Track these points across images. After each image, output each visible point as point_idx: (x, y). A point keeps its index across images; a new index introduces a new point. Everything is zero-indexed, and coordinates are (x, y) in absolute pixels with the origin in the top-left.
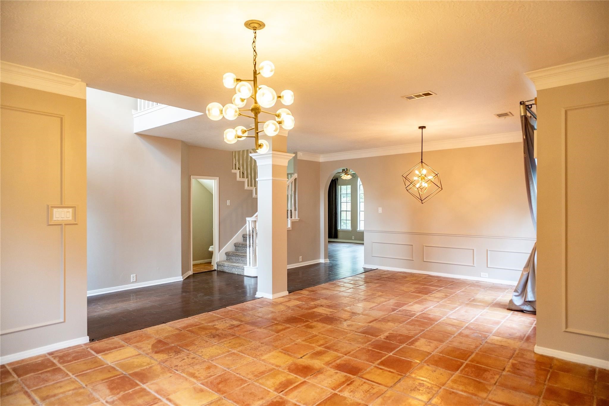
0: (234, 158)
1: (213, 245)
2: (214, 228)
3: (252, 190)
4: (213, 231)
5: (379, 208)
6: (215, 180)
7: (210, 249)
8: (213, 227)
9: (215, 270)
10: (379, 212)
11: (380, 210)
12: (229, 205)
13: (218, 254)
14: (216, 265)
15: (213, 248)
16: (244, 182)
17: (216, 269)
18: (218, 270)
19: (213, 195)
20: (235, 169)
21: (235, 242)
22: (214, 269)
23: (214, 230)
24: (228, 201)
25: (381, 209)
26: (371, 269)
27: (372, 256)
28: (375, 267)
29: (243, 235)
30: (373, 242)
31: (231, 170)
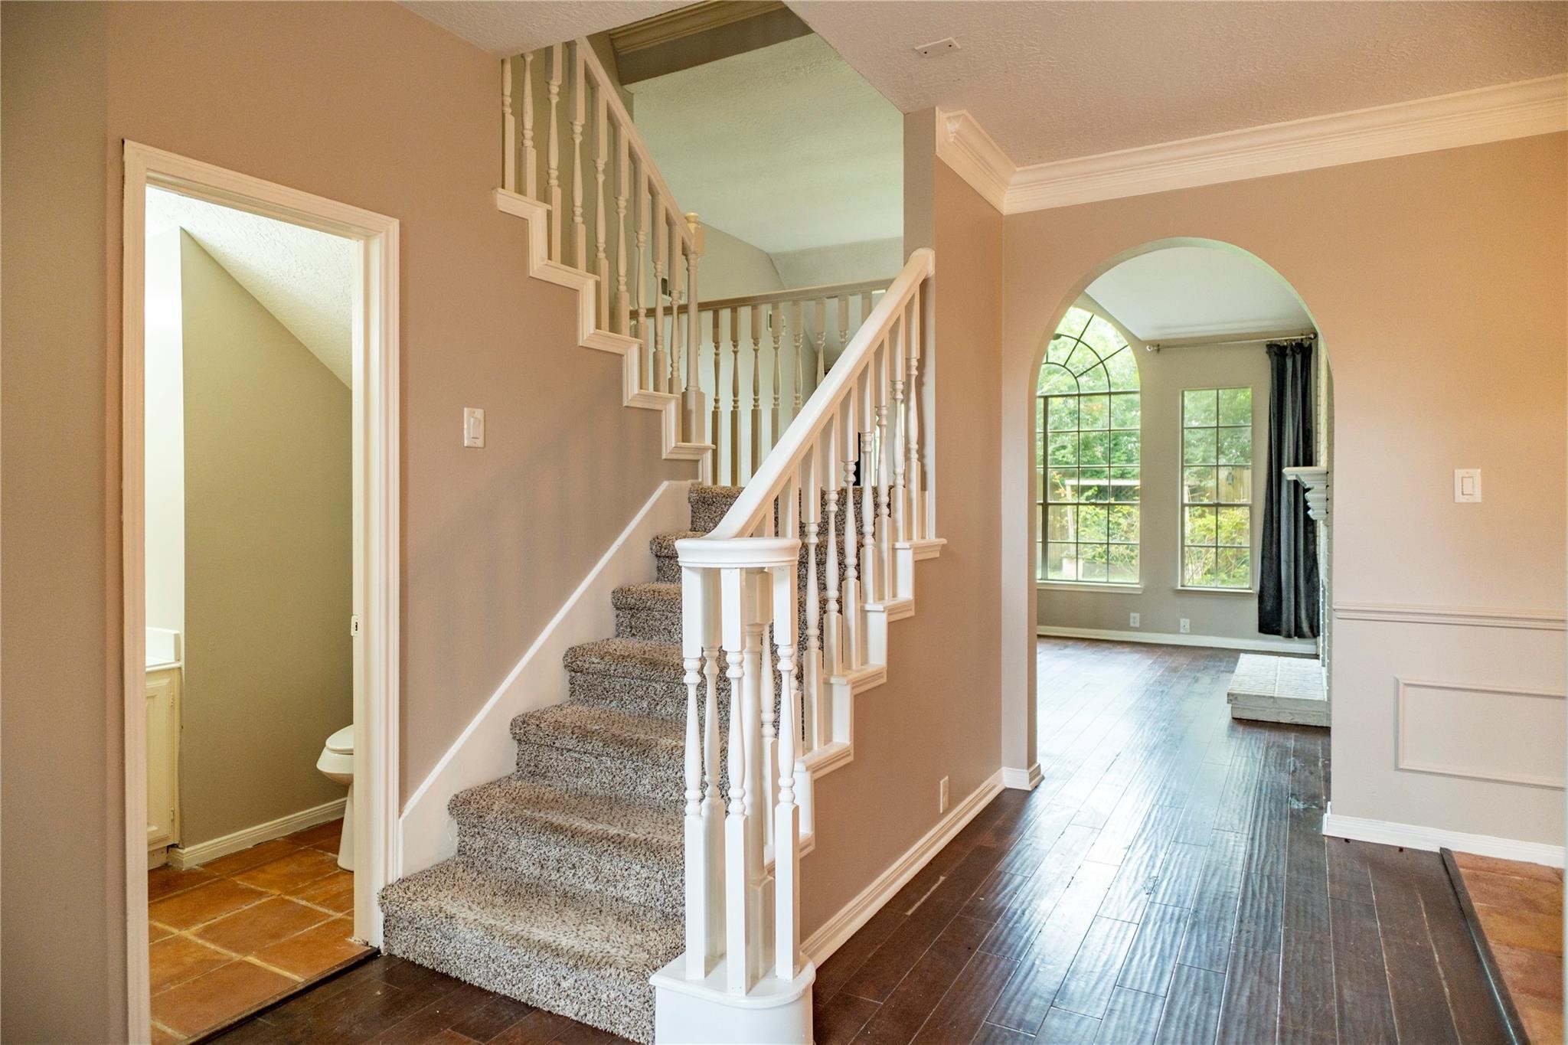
0: (508, 110)
1: (351, 722)
2: (357, 617)
3: (621, 356)
4: (350, 640)
5: (1459, 473)
6: (367, 237)
7: (328, 763)
8: (349, 612)
9: (374, 955)
10: (1460, 498)
11: (1470, 485)
12: (480, 443)
13: (398, 826)
14: (380, 917)
15: (350, 753)
16: (573, 293)
17: (378, 941)
18: (397, 952)
19: (348, 393)
20: (520, 189)
21: (519, 707)
22: (359, 951)
23: (358, 637)
24: (472, 414)
25: (1478, 480)
26: (1401, 849)
27: (1398, 769)
28: (1425, 839)
29: (566, 655)
30: (1405, 684)
31: (493, 192)
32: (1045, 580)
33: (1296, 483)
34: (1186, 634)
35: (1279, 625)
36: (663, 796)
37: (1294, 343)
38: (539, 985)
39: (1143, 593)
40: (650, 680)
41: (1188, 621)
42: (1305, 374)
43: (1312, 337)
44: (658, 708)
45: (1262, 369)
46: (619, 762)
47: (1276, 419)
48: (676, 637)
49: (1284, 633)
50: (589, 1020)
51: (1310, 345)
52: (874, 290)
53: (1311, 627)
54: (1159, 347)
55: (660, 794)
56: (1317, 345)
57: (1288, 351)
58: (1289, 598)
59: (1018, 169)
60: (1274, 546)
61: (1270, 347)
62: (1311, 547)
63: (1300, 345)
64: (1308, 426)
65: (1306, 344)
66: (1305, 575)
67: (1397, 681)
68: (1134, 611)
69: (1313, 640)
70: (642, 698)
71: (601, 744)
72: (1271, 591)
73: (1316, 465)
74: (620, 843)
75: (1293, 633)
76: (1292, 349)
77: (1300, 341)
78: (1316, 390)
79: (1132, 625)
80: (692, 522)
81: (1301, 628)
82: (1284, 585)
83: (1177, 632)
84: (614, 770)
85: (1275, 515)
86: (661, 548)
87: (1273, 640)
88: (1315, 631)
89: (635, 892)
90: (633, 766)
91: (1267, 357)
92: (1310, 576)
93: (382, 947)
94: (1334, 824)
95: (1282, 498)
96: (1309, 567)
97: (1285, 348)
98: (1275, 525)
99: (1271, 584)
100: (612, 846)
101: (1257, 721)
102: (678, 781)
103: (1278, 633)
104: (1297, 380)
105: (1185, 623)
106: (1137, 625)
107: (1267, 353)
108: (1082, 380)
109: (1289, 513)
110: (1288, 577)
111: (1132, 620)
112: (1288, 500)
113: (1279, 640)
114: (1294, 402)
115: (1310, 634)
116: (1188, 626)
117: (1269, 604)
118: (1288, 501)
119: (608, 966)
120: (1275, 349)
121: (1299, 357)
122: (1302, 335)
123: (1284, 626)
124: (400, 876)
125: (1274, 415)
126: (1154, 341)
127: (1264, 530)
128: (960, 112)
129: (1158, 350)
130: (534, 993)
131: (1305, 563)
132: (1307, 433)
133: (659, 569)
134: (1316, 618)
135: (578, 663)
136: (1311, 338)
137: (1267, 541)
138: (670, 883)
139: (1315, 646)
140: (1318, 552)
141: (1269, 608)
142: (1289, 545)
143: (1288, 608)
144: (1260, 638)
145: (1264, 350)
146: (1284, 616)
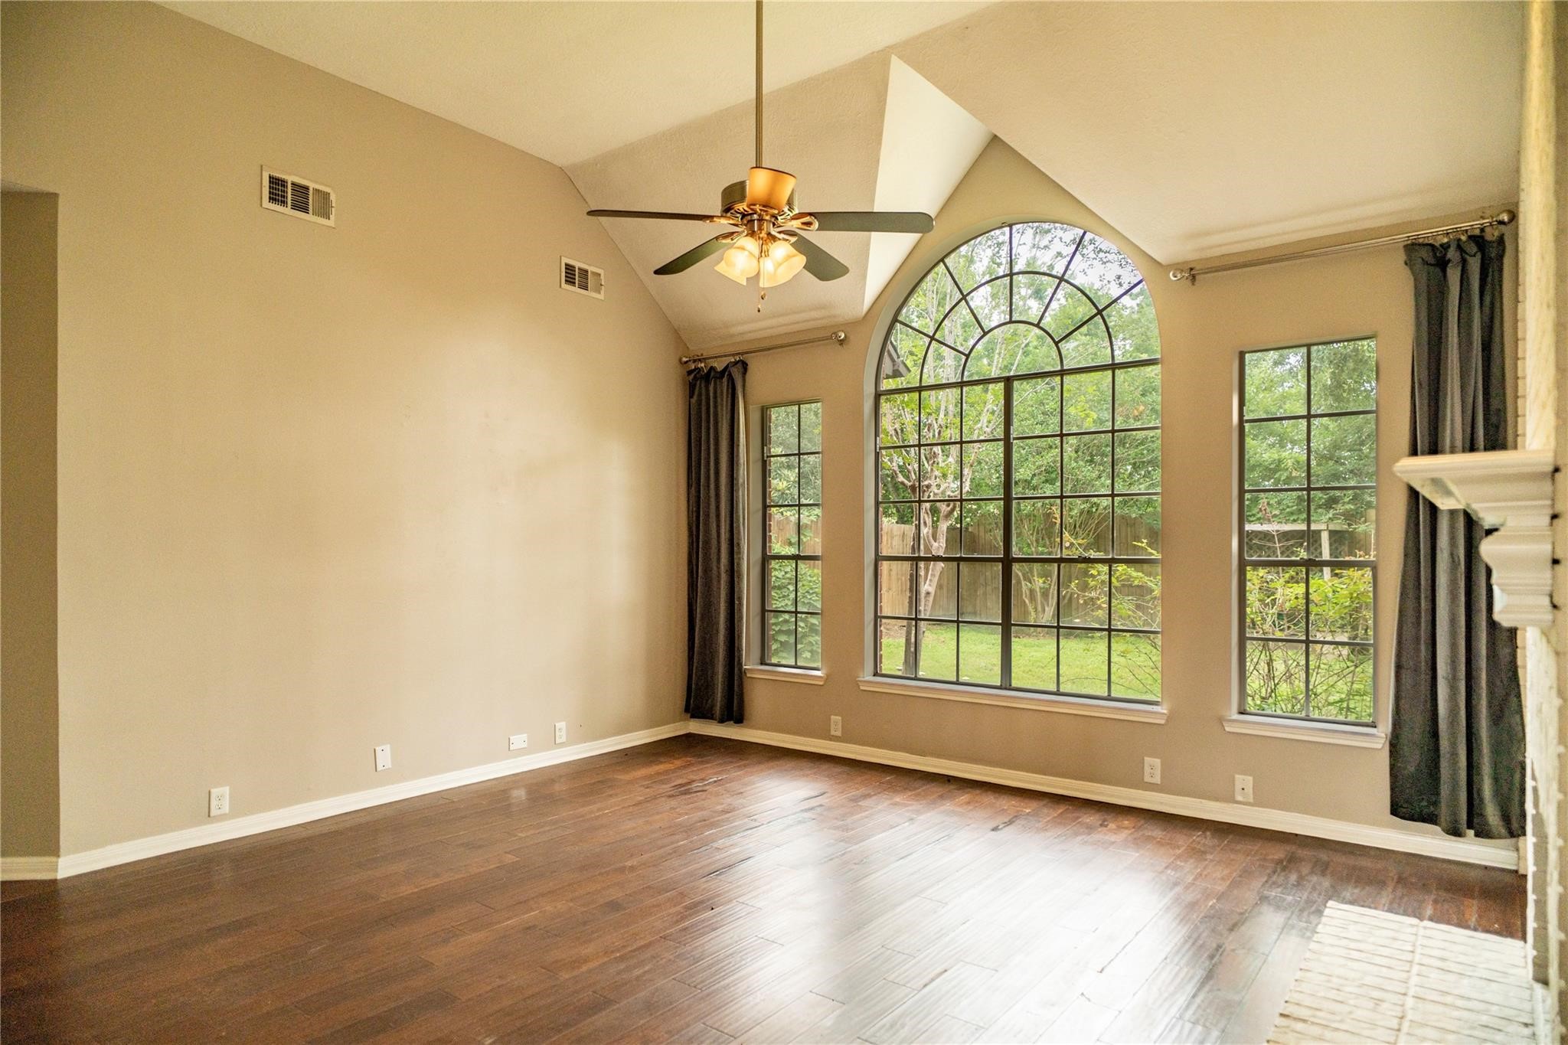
32: (1006, 689)
33: (1470, 522)
34: (1246, 804)
35: (1434, 805)
37: (1464, 238)
39: (1167, 720)
41: (1249, 780)
42: (1487, 299)
43: (1505, 217)
47: (1425, 392)
49: (1445, 822)
51: (1501, 241)
53: (1506, 818)
54: (1192, 273)
56: (1516, 232)
57: (1452, 254)
58: (1454, 754)
60: (1423, 647)
61: (1412, 248)
62: (1504, 652)
63: (1478, 240)
64: (1495, 403)
65: (1491, 235)
66: (1490, 706)
68: (1153, 755)
69: (1511, 843)
72: (1416, 731)
73: (1515, 447)
75: (1466, 826)
76: (1460, 247)
77: (1477, 232)
78: (1515, 329)
79: (1147, 779)
81: (1482, 817)
82: (1443, 725)
83: (1229, 799)
87: (1424, 833)
88: (1515, 825)
91: (1405, 270)
92: (1502, 710)
95: (1438, 552)
96: (1500, 692)
97: (1445, 247)
98: (1424, 604)
99: (1417, 721)
103: (1430, 819)
104: (1470, 308)
106: (1157, 780)
107: (1407, 263)
108: (1068, 347)
109: (1453, 582)
110: (1453, 711)
111: (1147, 769)
112: (1452, 555)
113: (1434, 834)
114: (1464, 360)
115: (1503, 831)
116: (1249, 790)
117: (1413, 762)
120: (1425, 254)
121: (1474, 265)
122: (1483, 218)
123: (1444, 811)
125: (1420, 384)
126: (1180, 259)
127: (1401, 613)
129: (1193, 279)
131: (1491, 683)
132: (1494, 419)
134: (1516, 799)
136: (1501, 223)
137: (1408, 634)
139: (1515, 855)
140: (1519, 662)
141: (1411, 769)
142: (1453, 646)
143: (1453, 776)
144: (1394, 827)
145: (1402, 257)
146: (1445, 790)
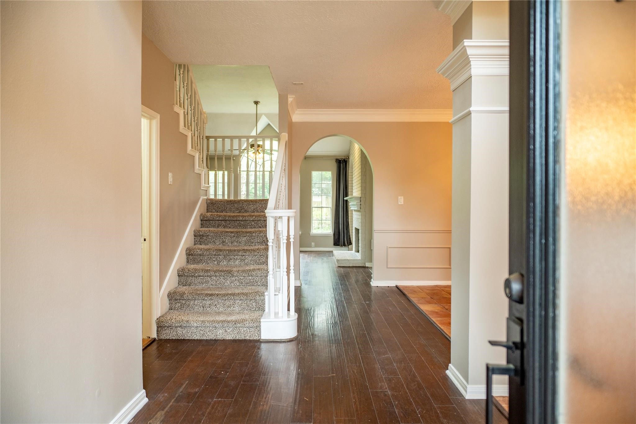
3: (194, 156)
5: (399, 197)
6: (155, 120)
9: (154, 340)
10: (399, 203)
11: (401, 200)
12: (172, 183)
13: (159, 299)
14: (156, 328)
16: (188, 137)
18: (162, 337)
20: (177, 105)
21: (179, 265)
24: (170, 174)
25: (403, 199)
26: (388, 287)
27: (387, 268)
28: (392, 284)
29: (186, 250)
30: (389, 248)
31: (173, 105)
34: (314, 247)
35: (339, 243)
36: (234, 285)
37: (342, 159)
38: (220, 333)
40: (218, 255)
41: (314, 243)
42: (346, 169)
43: (348, 158)
44: (220, 263)
45: (334, 166)
46: (218, 277)
47: (338, 181)
48: (217, 243)
49: (340, 245)
50: (237, 338)
51: (347, 160)
52: (242, 138)
53: (348, 243)
55: (233, 285)
56: (349, 160)
57: (341, 162)
58: (342, 235)
59: (298, 110)
60: (338, 219)
62: (347, 220)
63: (344, 160)
64: (346, 184)
65: (346, 160)
66: (346, 228)
67: (387, 247)
69: (348, 247)
70: (215, 261)
71: (214, 272)
72: (337, 233)
74: (234, 295)
75: (343, 245)
76: (342, 161)
80: (207, 209)
81: (345, 243)
82: (340, 231)
83: (311, 247)
84: (216, 280)
85: (338, 210)
86: (204, 217)
87: (337, 247)
88: (349, 245)
89: (237, 308)
90: (223, 278)
91: (336, 163)
93: (156, 337)
94: (374, 283)
95: (340, 205)
97: (340, 160)
98: (338, 213)
99: (337, 231)
100: (231, 296)
101: (344, 267)
102: (239, 280)
104: (344, 170)
105: (313, 244)
107: (336, 162)
109: (342, 210)
110: (342, 229)
113: (339, 247)
114: (343, 177)
115: (347, 245)
117: (336, 237)
118: (342, 206)
119: (245, 321)
120: (338, 161)
121: (344, 163)
122: (346, 157)
124: (160, 316)
127: (335, 215)
128: (293, 96)
129: (305, 159)
130: (218, 336)
131: (346, 224)
132: (346, 186)
133: (201, 224)
134: (349, 240)
135: (192, 252)
137: (336, 218)
138: (249, 303)
141: (336, 238)
142: (342, 219)
143: (342, 238)
144: (334, 247)
145: (335, 160)
146: (341, 240)
